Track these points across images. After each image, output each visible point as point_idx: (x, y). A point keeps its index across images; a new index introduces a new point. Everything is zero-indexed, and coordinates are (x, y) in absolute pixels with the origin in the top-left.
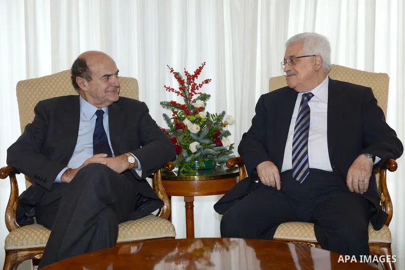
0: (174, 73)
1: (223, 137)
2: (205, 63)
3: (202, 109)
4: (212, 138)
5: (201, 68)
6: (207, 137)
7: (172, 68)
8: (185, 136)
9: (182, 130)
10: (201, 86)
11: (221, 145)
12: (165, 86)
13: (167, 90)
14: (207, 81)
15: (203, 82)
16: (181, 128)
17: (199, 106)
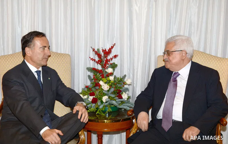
0: (95, 51)
1: (124, 93)
2: (115, 44)
3: (111, 74)
4: (116, 94)
5: (112, 47)
6: (113, 93)
7: (94, 49)
8: (100, 92)
9: (98, 87)
10: (111, 59)
11: (122, 98)
12: (90, 58)
13: (91, 60)
14: (115, 56)
15: (113, 57)
16: (98, 86)
17: (109, 72)
